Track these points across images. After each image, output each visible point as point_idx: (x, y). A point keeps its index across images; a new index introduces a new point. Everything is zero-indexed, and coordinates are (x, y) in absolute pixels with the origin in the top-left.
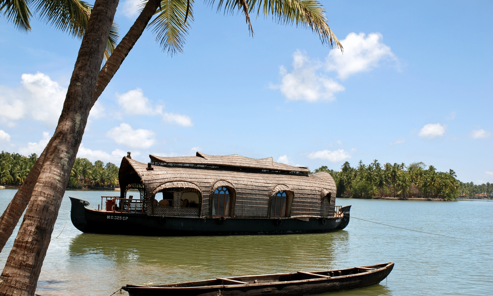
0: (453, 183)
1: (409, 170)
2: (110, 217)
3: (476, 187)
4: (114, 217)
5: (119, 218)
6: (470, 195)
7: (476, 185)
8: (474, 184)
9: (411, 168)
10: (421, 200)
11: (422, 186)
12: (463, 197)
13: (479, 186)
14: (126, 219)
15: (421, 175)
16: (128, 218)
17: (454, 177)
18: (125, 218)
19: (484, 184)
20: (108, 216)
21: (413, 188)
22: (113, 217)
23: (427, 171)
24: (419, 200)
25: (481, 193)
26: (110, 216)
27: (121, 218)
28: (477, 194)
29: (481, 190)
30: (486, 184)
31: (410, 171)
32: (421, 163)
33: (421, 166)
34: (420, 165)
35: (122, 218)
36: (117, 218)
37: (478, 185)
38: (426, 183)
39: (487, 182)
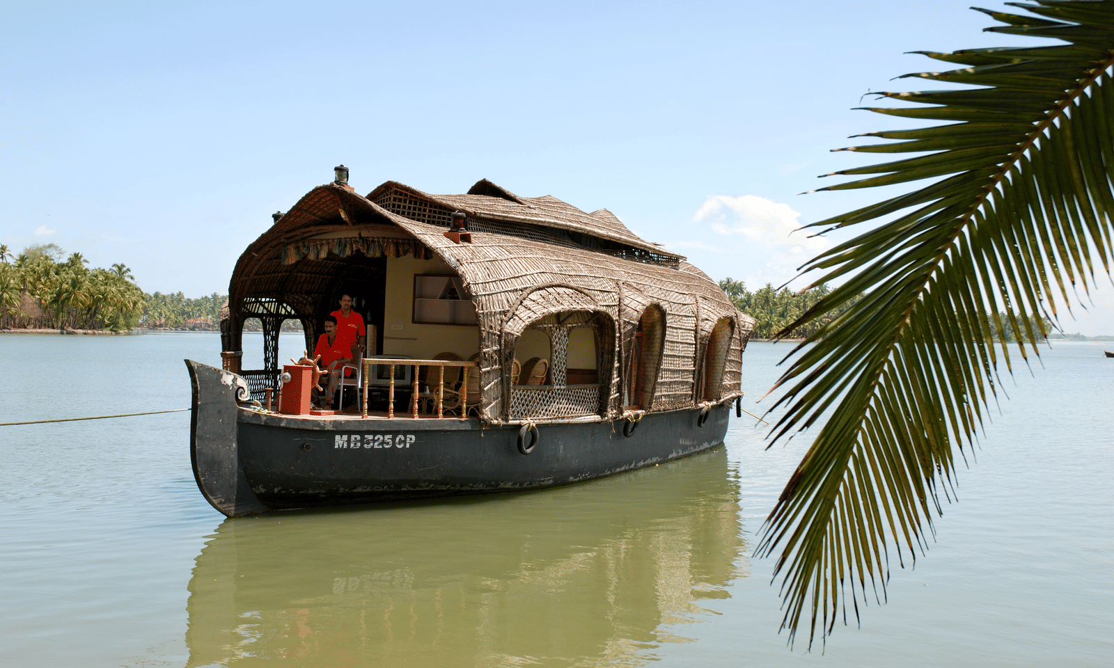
0: (123, 296)
1: (19, 262)
2: (349, 441)
3: (189, 302)
4: (362, 441)
5: (383, 442)
6: (176, 321)
7: (188, 299)
8: (186, 297)
9: (23, 259)
10: (47, 333)
11: (50, 303)
12: (161, 326)
13: (197, 301)
14: (408, 446)
15: (47, 273)
16: (413, 437)
17: (127, 279)
18: (405, 442)
19: (206, 297)
20: (337, 437)
21: (27, 305)
22: (358, 437)
23: (62, 266)
24: (41, 333)
25: (200, 316)
26: (345, 437)
27: (388, 444)
28: (192, 320)
29: (199, 310)
30: (210, 297)
31: (20, 266)
32: (50, 246)
33: (51, 253)
34: (49, 250)
35: (393, 439)
36: (374, 441)
37: (193, 299)
38: (59, 294)
39: (213, 293)
